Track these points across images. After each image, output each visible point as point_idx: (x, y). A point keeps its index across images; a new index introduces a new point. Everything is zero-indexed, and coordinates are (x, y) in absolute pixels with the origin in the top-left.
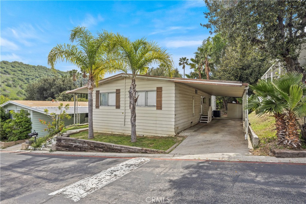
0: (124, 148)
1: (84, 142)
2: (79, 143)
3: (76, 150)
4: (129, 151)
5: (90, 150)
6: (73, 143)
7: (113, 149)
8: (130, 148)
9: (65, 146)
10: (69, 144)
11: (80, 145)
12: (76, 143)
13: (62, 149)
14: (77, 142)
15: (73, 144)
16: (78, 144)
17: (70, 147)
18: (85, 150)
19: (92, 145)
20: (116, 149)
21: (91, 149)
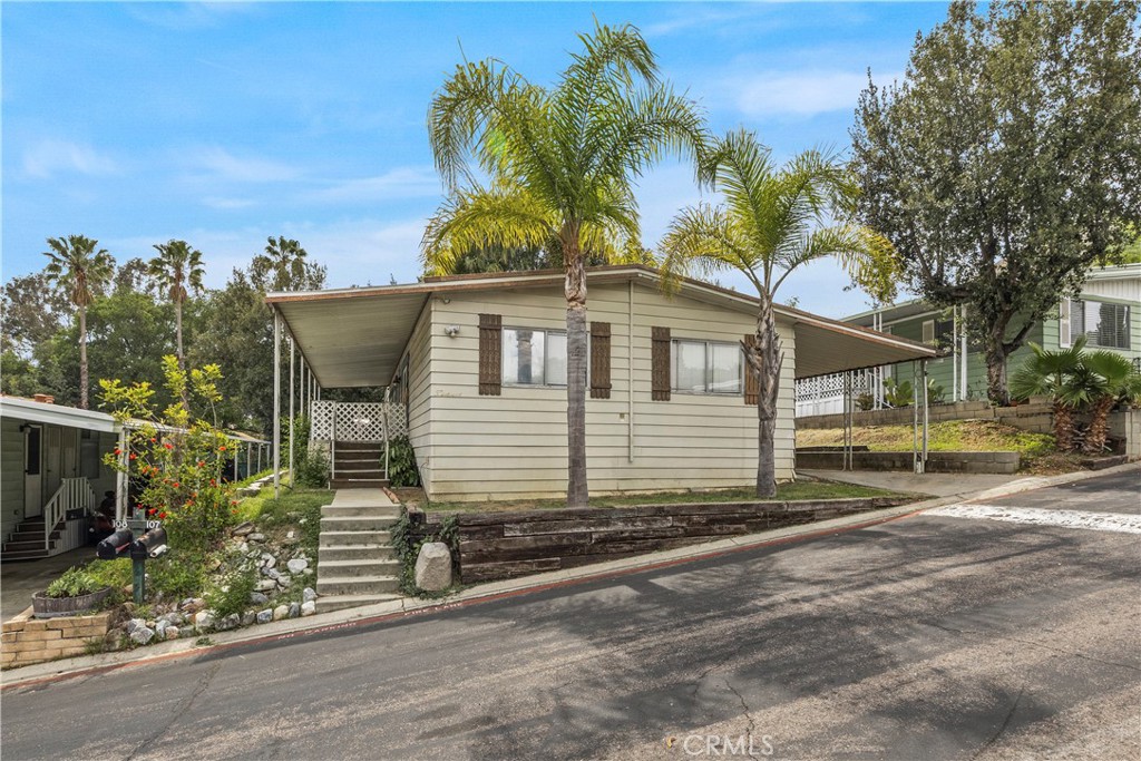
0: (822, 507)
1: (660, 509)
2: (626, 520)
3: (607, 552)
4: (839, 510)
5: (685, 540)
6: (589, 526)
7: (785, 517)
8: (843, 502)
9: (537, 549)
10: (561, 537)
11: (631, 528)
12: (608, 525)
13: (513, 569)
14: (618, 519)
15: (593, 529)
16: (620, 526)
17: (566, 547)
18: (659, 542)
19: (695, 518)
20: (795, 514)
21: (688, 534)
